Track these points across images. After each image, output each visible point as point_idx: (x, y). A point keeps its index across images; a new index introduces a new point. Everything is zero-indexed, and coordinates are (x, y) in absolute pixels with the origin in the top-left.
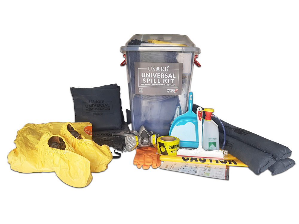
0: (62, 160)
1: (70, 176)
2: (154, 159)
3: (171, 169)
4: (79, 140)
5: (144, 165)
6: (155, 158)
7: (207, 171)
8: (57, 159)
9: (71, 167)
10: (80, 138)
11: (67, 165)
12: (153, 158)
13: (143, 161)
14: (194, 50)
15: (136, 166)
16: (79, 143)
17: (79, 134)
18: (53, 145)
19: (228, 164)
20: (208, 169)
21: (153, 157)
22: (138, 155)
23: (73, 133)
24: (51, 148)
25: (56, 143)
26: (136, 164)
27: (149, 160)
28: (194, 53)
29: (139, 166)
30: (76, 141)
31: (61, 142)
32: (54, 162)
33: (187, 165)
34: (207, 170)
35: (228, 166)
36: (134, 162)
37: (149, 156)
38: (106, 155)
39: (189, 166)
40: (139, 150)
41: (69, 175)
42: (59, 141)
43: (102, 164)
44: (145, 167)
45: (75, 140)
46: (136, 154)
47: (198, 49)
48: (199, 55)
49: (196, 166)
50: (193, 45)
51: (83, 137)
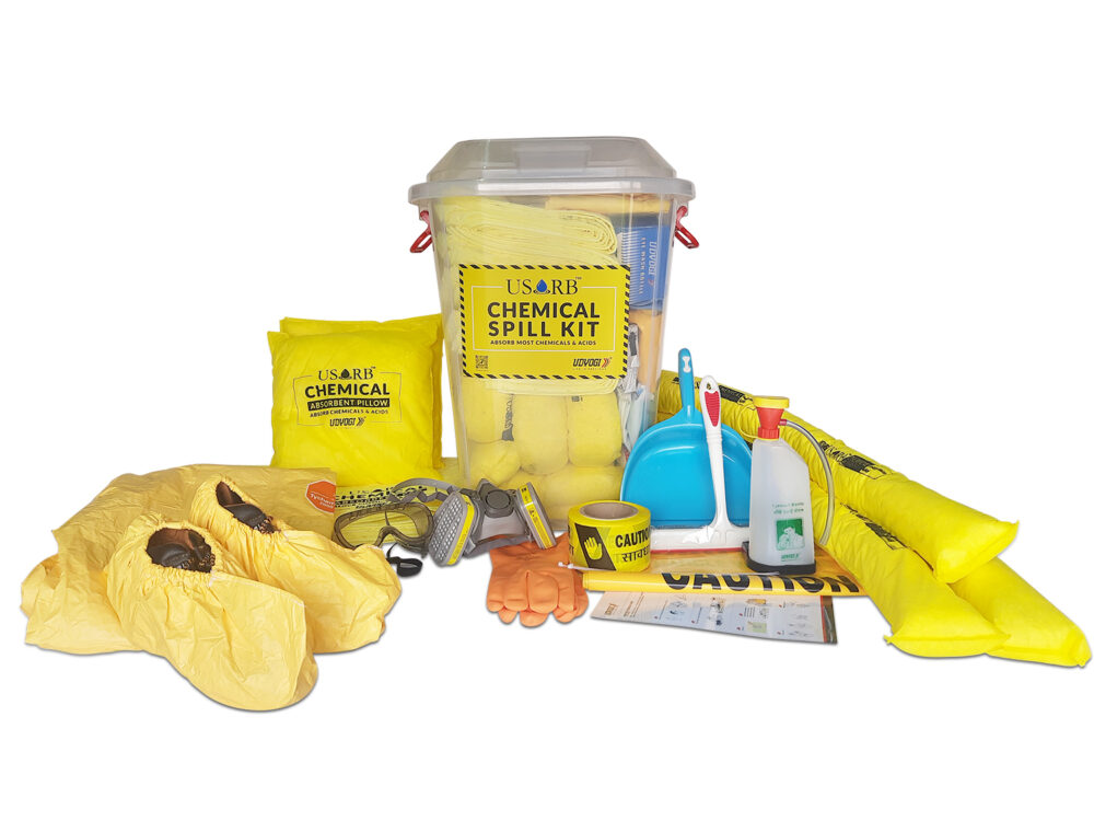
0: (199, 608)
1: (233, 668)
2: (562, 586)
3: (630, 618)
4: (267, 538)
5: (528, 611)
6: (567, 585)
7: (757, 619)
8: (182, 606)
9: (235, 632)
10: (270, 529)
11: (221, 629)
12: (557, 584)
13: (520, 596)
14: (675, 190)
15: (495, 617)
16: (267, 547)
17: (265, 517)
18: (168, 558)
19: (827, 590)
20: (758, 609)
21: (559, 579)
22: (499, 577)
23: (243, 515)
24: (158, 569)
25: (180, 547)
26: (498, 607)
27: (545, 591)
28: (676, 202)
29: (508, 616)
30: (255, 542)
31: (195, 544)
32: (171, 618)
33: (683, 601)
34: (757, 612)
35: (830, 598)
36: (490, 602)
37: (541, 580)
38: (376, 583)
39: (689, 603)
40: (502, 559)
41: (227, 663)
42: (189, 542)
43: (365, 618)
44: (530, 619)
45: (251, 539)
46: (494, 573)
47: (688, 188)
48: (692, 205)
49: (715, 602)
50: (670, 172)
51: (280, 524)
